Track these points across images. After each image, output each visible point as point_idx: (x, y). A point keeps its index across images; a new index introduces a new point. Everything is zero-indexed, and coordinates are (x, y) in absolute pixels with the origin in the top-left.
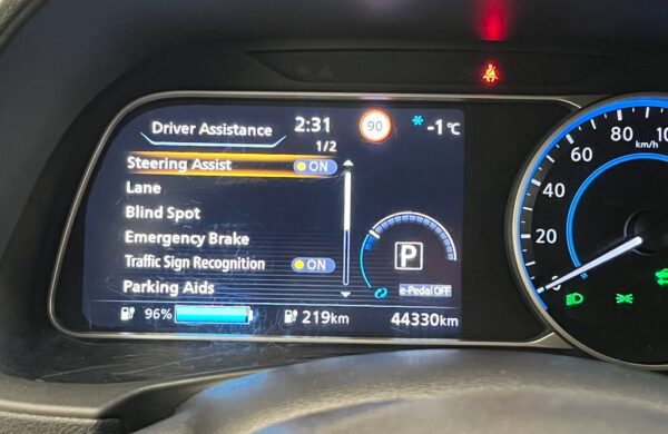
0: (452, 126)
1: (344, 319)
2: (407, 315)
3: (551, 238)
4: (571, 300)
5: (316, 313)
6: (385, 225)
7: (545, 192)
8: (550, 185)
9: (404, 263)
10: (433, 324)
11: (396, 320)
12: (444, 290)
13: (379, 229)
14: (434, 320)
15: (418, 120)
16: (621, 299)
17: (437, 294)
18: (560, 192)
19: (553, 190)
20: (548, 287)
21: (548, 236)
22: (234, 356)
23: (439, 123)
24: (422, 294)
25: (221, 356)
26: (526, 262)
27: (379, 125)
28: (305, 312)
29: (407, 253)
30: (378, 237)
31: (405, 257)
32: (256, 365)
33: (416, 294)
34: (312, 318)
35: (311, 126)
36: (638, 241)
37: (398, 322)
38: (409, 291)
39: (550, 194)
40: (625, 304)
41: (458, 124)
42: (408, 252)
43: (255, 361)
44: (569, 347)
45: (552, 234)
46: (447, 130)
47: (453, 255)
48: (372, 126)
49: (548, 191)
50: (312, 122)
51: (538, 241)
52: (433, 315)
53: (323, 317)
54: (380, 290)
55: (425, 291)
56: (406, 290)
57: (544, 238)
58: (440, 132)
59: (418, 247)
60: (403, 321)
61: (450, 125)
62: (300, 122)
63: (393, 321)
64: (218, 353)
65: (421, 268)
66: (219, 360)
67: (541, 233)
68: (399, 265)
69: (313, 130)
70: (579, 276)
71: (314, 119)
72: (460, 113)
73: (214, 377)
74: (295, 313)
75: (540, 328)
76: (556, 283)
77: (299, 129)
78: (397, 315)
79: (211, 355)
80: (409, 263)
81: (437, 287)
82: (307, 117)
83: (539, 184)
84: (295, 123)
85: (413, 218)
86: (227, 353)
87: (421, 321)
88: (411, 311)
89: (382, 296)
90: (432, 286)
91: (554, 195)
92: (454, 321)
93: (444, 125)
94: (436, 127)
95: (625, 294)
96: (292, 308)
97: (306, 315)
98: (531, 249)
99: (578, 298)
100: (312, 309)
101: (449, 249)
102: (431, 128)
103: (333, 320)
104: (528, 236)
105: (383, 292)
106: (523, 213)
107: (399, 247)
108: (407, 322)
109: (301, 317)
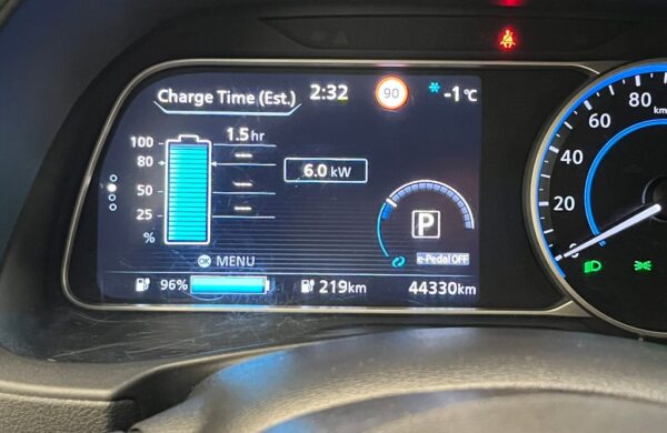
0: (469, 93)
1: (361, 288)
2: (424, 283)
3: (569, 205)
4: (589, 267)
5: (333, 283)
6: (402, 193)
7: (562, 159)
8: (568, 152)
9: (421, 232)
10: (450, 292)
11: (413, 289)
12: (462, 259)
13: (396, 198)
14: (452, 289)
15: (434, 87)
16: (639, 266)
17: (455, 263)
18: (578, 159)
19: (571, 157)
20: (566, 255)
21: (567, 203)
22: (250, 332)
23: (456, 89)
24: (440, 263)
25: (237, 333)
26: (544, 230)
27: (395, 92)
28: (322, 282)
29: (424, 221)
30: (395, 205)
31: (422, 226)
32: (272, 340)
33: (434, 263)
34: (329, 288)
35: (326, 94)
36: (657, 208)
37: (415, 291)
38: (427, 260)
39: (568, 161)
40: (643, 271)
41: (475, 91)
42: (426, 220)
43: (271, 337)
44: (588, 315)
45: (569, 202)
46: (464, 97)
47: (471, 223)
48: (388, 94)
49: (566, 158)
50: (327, 90)
51: (556, 209)
52: (450, 284)
53: (340, 286)
54: (397, 259)
55: (443, 259)
56: (424, 259)
57: (562, 206)
58: (457, 99)
59: (435, 216)
60: (420, 290)
61: (467, 92)
62: (315, 89)
63: (410, 290)
64: (234, 330)
65: (438, 236)
66: (236, 336)
67: (558, 200)
68: (416, 234)
69: (329, 98)
70: (597, 244)
71: (329, 87)
72: (477, 79)
73: (230, 355)
74: (312, 282)
75: (558, 296)
76: (574, 251)
77: (314, 97)
78: (415, 283)
79: (227, 331)
80: (427, 232)
81: (455, 255)
82: (323, 86)
83: (557, 151)
84: (311, 91)
85: (430, 186)
86: (243, 330)
87: (438, 289)
88: (428, 280)
89: (400, 265)
90: (449, 255)
91: (572, 162)
92: (472, 290)
93: (461, 92)
94: (453, 94)
95: (643, 261)
96: (309, 278)
97: (323, 285)
98: (549, 217)
99: (596, 266)
100: (329, 279)
101: (466, 217)
102: (447, 95)
103: (351, 289)
104: (546, 204)
105: (400, 260)
106: (541, 180)
107: (417, 215)
108: (425, 291)
109: (318, 286)
